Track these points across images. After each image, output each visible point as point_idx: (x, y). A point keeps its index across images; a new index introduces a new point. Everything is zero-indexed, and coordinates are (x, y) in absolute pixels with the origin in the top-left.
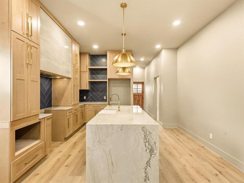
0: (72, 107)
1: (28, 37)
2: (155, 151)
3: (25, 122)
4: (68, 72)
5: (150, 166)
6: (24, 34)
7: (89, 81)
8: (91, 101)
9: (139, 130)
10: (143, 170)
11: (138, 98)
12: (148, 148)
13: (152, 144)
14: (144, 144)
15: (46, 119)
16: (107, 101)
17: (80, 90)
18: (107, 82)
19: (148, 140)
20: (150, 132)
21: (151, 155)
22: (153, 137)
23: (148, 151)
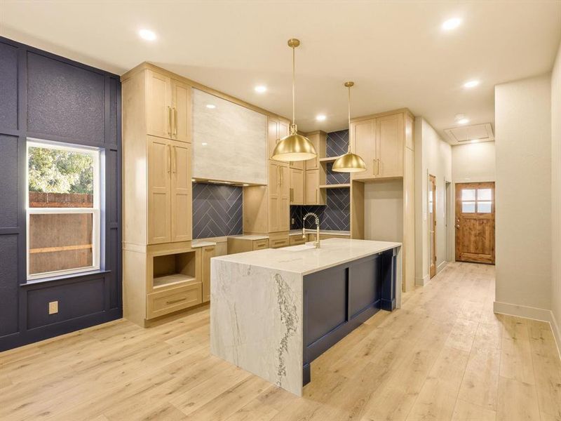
0: (268, 237)
1: (171, 136)
2: (295, 324)
3: (168, 249)
4: (257, 175)
5: (287, 350)
6: (164, 134)
7: (321, 189)
8: (328, 229)
9: (271, 278)
10: (277, 354)
11: (478, 227)
12: (284, 314)
13: (290, 308)
14: (279, 305)
15: (204, 249)
16: (349, 230)
17: (291, 206)
18: (349, 188)
19: (284, 299)
20: (287, 285)
21: (288, 330)
22: (291, 295)
23: (284, 321)
